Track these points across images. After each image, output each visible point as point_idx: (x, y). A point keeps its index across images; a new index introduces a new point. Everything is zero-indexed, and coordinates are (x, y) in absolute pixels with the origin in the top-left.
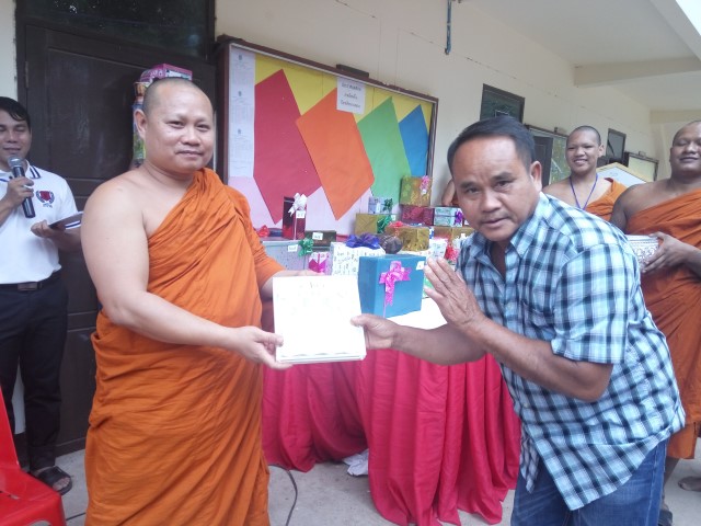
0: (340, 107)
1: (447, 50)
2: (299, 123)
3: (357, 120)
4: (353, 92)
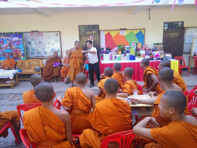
0: (120, 34)
1: (149, 19)
2: (112, 38)
3: (124, 36)
4: (123, 32)
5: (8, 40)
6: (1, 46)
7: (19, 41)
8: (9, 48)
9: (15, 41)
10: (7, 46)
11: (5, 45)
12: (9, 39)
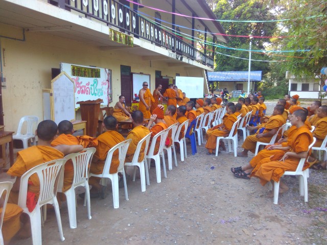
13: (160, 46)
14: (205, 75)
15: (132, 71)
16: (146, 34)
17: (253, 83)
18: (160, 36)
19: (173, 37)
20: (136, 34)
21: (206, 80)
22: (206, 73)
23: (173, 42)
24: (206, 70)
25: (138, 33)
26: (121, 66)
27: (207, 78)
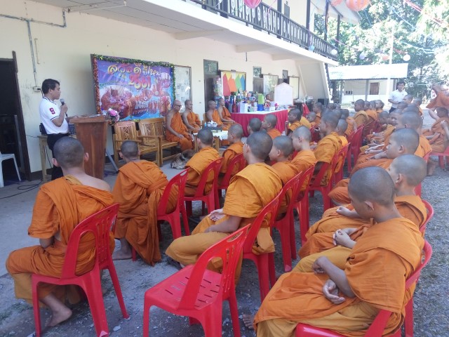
0: (232, 78)
1: (247, 60)
2: (228, 82)
3: (235, 80)
4: (234, 75)
5: (156, 76)
6: (148, 89)
7: (168, 80)
8: (157, 93)
9: (164, 81)
10: (154, 90)
11: (152, 87)
12: (158, 76)
13: (260, 29)
14: (325, 70)
15: (220, 68)
16: (238, 11)
17: (394, 82)
18: (259, 14)
19: (279, 15)
20: (223, 11)
21: (326, 78)
22: (326, 68)
23: (278, 24)
24: (326, 65)
25: (226, 10)
26: (205, 61)
27: (328, 76)
